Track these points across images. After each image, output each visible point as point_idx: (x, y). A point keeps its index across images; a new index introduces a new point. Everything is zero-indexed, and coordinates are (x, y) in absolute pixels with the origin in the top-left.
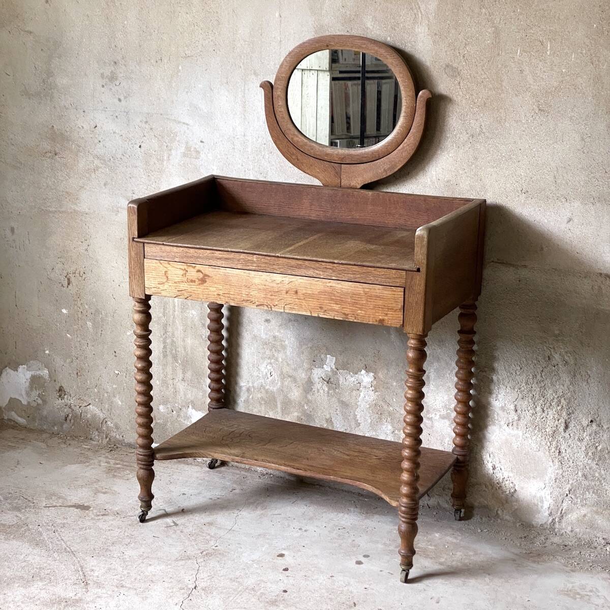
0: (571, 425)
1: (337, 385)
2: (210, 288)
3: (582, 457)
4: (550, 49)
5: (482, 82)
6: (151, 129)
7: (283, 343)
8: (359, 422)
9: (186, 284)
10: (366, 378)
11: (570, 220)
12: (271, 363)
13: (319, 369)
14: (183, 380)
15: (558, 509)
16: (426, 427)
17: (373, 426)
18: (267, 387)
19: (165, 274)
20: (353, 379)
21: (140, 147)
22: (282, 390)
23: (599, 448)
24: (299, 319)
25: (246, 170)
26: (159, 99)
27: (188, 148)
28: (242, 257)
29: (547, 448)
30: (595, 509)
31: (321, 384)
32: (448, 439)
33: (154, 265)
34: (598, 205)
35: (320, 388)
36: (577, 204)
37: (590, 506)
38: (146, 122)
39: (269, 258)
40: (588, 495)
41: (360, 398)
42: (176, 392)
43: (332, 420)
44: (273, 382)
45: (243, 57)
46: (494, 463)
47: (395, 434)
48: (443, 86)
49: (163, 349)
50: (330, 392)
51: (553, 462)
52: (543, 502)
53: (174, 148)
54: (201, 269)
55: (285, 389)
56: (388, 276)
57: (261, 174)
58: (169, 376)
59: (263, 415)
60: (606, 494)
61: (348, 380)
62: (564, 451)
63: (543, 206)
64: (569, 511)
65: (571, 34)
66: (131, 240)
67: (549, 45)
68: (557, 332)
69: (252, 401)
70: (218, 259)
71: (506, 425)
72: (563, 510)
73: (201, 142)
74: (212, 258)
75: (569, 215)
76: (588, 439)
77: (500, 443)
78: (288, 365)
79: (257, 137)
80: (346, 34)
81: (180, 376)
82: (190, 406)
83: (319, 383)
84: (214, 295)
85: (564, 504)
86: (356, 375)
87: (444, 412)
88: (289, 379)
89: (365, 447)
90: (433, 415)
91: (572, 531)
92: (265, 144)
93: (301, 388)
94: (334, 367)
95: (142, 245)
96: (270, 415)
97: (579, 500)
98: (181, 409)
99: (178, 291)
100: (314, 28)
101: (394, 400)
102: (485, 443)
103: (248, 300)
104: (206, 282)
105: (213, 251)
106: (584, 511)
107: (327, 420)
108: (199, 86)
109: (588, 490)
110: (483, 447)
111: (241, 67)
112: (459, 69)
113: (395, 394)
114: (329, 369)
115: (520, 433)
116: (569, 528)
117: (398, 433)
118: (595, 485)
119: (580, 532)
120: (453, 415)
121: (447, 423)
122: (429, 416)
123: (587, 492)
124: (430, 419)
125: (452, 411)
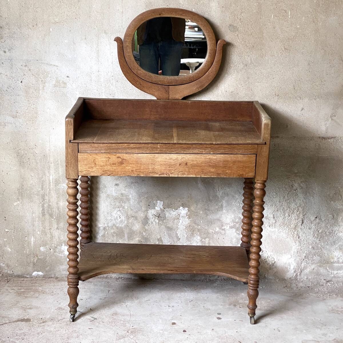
0: (305, 221)
1: (165, 218)
2: (127, 167)
3: (311, 237)
4: (290, 15)
5: (251, 34)
6: (30, 70)
7: (128, 197)
8: (179, 237)
9: (108, 166)
10: (183, 211)
11: (303, 109)
12: (119, 210)
13: (153, 210)
14: (57, 228)
15: (299, 268)
16: (221, 234)
17: (188, 239)
18: (117, 225)
19: (94, 161)
20: (175, 213)
21: (21, 82)
22: (127, 226)
23: (320, 231)
24: (138, 182)
25: (100, 93)
26: (36, 50)
27: (58, 81)
28: (149, 146)
29: (292, 236)
30: (319, 264)
31: (154, 219)
32: (235, 239)
33: (85, 156)
34: (318, 100)
35: (154, 221)
36: (306, 100)
37: (316, 263)
38: (26, 66)
39: (168, 145)
40: (315, 258)
41: (180, 223)
42: (52, 237)
43: (162, 239)
44: (121, 221)
45: (96, 22)
47: (202, 241)
48: (228, 36)
49: (42, 211)
50: (160, 222)
51: (295, 243)
52: (290, 265)
53: (47, 82)
54: (120, 156)
55: (130, 225)
56: (246, 149)
57: (111, 95)
58: (47, 228)
59: (115, 242)
60: (325, 256)
61: (171, 214)
62: (301, 236)
63: (287, 102)
64: (305, 268)
65: (302, 6)
66: (68, 142)
67: (290, 13)
68: (296, 171)
69: (107, 235)
70: (133, 148)
71: (268, 227)
72: (302, 268)
73: (67, 77)
74: (128, 148)
75: (302, 106)
76: (314, 227)
77: (265, 237)
78: (131, 210)
79: (107, 72)
80: (166, 7)
81: (55, 226)
82: (63, 245)
83: (152, 218)
84: (129, 171)
85: (302, 265)
86: (177, 211)
87: (232, 224)
88: (133, 218)
89: (193, 251)
90: (226, 227)
91: (307, 279)
92: (113, 76)
93: (141, 223)
94: (162, 207)
95: (76, 144)
96: (119, 242)
97: (310, 261)
98: (56, 247)
99: (103, 171)
100: (145, 4)
101: (201, 222)
103: (153, 172)
104: (123, 163)
105: (129, 144)
106: (313, 267)
107: (158, 240)
108: (65, 41)
109: (315, 255)
111: (95, 29)
112: (237, 27)
113: (202, 218)
114: (159, 209)
115: (277, 230)
116: (306, 277)
117: (204, 240)
118: (319, 251)
119: (311, 278)
120: (237, 225)
121: (234, 230)
122: (223, 228)
123: (314, 256)
124: (224, 230)
125: (237, 223)
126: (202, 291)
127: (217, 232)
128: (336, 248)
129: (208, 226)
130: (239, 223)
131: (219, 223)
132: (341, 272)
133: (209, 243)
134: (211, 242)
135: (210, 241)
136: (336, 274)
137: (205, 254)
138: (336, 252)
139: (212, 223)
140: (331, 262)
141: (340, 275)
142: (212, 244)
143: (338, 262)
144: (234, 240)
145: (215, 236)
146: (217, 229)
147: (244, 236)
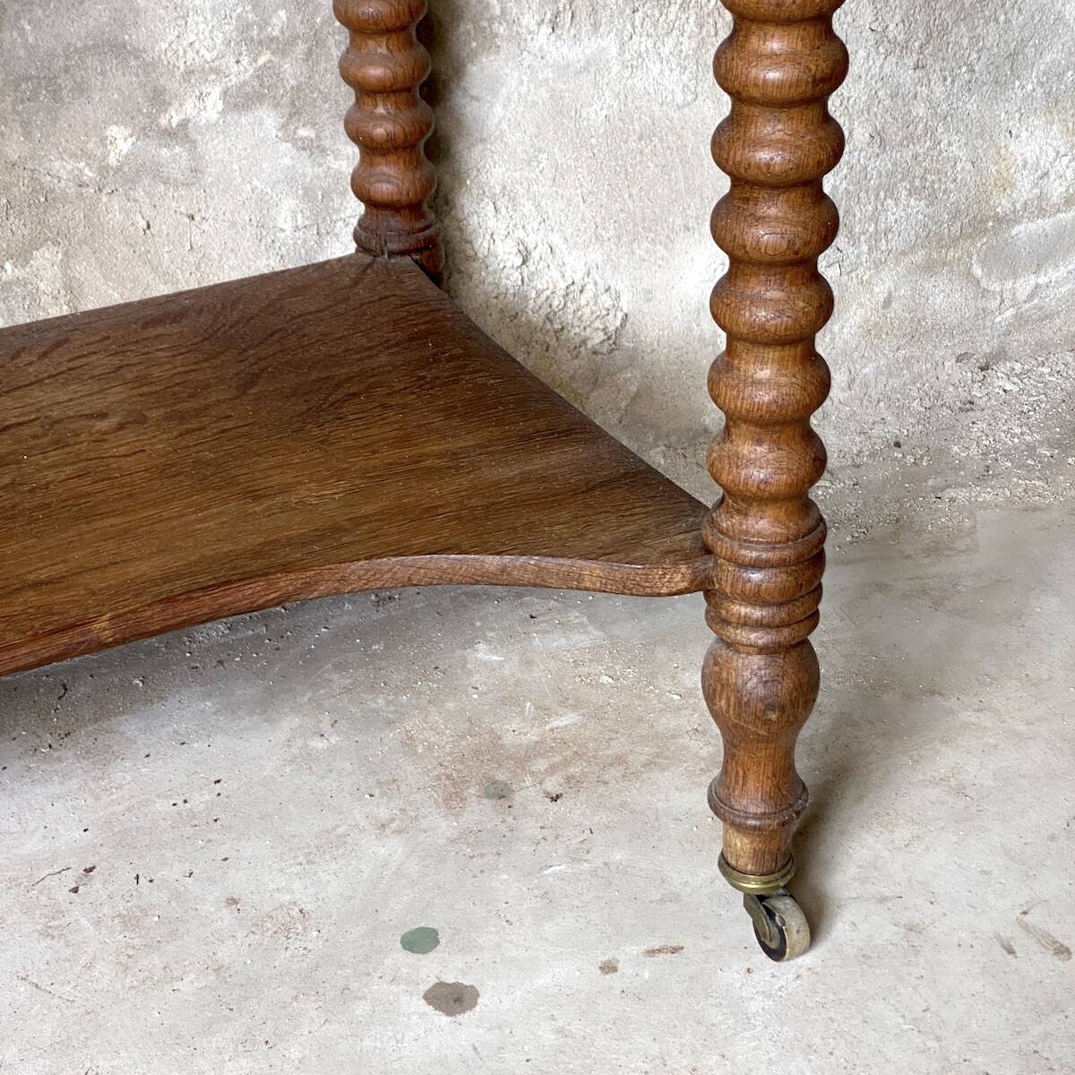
16: (165, 181)
30: (919, 256)
32: (289, 203)
37: (903, 253)
40: (893, 213)
46: (520, 233)
60: (955, 180)
71: (546, 29)
77: (533, 130)
87: (241, 71)
90: (190, 108)
97: (865, 248)
102: (465, 152)
106: (884, 284)
109: (891, 192)
110: (458, 177)
115: (610, 44)
117: (19, 273)
118: (915, 157)
119: (878, 372)
120: (291, 70)
121: (269, 119)
122: (173, 117)
123: (889, 201)
124: (181, 134)
125: (282, 46)
126: (130, 726)
127: (120, 168)
128: (1024, 99)
129: (26, 124)
130: (301, 47)
131: (123, 81)
132: (1062, 272)
133: (70, 287)
134: (83, 269)
135: (80, 269)
136: (1031, 297)
137: (98, 404)
138: (1024, 135)
139: (56, 95)
140: (999, 220)
141: (1051, 299)
142: (103, 293)
143: (1040, 207)
144: (287, 213)
145: (114, 211)
146: (121, 142)
147: (371, 149)
